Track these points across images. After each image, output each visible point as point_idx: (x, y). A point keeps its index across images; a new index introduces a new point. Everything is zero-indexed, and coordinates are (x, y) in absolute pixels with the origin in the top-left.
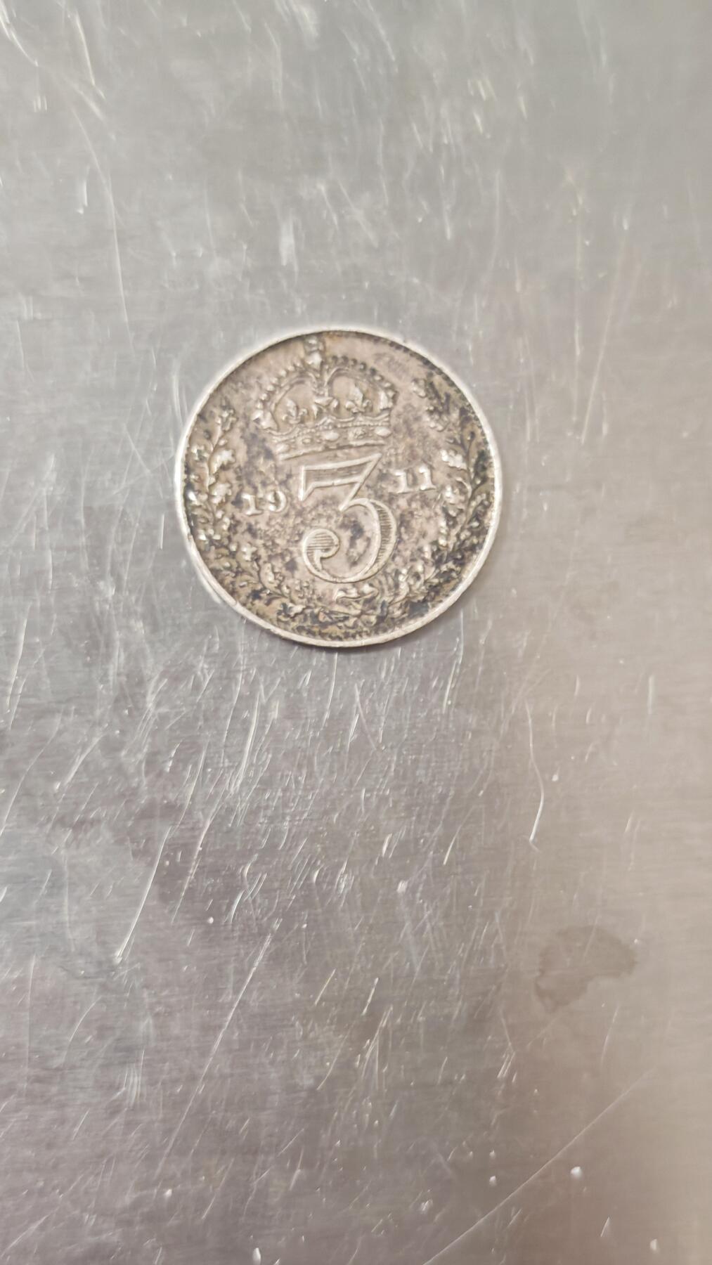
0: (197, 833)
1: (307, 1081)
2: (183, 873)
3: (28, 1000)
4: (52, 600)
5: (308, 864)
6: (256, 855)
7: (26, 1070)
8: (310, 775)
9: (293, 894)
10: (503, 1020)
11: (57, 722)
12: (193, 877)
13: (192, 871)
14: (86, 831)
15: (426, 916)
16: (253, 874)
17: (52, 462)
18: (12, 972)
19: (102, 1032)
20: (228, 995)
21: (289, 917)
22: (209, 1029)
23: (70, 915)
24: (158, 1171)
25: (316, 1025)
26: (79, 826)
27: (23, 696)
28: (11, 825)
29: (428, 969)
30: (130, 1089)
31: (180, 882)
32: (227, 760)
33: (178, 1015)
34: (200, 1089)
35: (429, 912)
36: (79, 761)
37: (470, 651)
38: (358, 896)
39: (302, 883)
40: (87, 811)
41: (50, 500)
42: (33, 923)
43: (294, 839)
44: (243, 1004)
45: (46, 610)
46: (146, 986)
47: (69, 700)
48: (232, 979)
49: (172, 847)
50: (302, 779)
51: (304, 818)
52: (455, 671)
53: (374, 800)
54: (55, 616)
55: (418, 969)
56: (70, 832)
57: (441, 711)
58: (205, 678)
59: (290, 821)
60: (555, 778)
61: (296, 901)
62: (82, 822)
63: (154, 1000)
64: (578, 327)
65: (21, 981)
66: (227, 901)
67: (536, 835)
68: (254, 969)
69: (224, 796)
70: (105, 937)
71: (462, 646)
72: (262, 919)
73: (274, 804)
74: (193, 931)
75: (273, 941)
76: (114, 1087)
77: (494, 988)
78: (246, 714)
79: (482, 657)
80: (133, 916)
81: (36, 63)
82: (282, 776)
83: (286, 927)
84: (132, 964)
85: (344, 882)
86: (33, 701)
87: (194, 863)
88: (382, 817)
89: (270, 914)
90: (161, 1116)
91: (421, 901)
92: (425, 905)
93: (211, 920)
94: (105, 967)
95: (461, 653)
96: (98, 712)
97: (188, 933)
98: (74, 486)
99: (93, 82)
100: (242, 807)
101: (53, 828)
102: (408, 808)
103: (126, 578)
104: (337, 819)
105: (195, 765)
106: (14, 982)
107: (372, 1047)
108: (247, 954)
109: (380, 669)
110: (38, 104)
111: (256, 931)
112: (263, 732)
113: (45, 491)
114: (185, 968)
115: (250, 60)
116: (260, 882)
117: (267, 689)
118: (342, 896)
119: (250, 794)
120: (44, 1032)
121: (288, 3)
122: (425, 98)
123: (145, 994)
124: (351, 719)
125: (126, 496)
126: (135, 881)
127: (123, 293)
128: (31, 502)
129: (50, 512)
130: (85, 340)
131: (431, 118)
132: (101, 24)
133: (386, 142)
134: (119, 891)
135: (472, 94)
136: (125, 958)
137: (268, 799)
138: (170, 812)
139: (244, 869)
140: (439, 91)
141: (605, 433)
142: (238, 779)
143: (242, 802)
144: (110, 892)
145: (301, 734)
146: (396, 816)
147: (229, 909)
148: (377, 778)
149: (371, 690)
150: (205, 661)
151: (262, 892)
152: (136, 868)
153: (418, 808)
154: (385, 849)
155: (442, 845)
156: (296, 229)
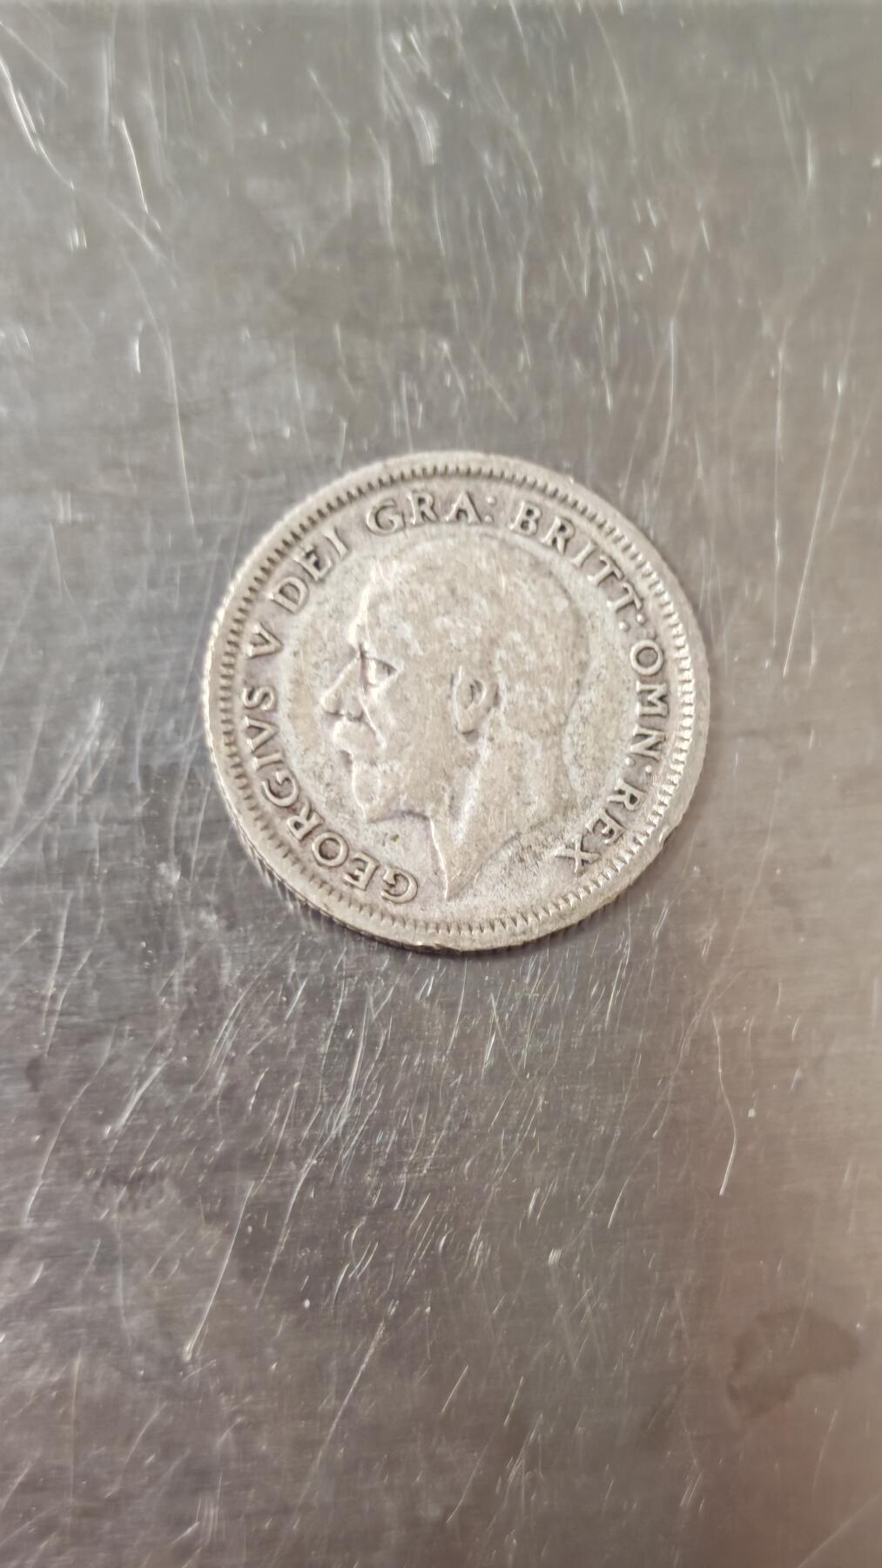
0: (288, 1189)
1: (433, 1512)
2: (272, 1242)
3: (73, 1410)
4: (99, 888)
5: (432, 1228)
6: (364, 1218)
7: (71, 1501)
8: (433, 1112)
9: (412, 1268)
10: (686, 1431)
11: (106, 1049)
12: (283, 1248)
13: (283, 1239)
14: (145, 1189)
15: (585, 1295)
16: (361, 1240)
17: (98, 709)
18: (51, 1373)
19: (167, 1452)
20: (329, 1401)
22: (305, 1445)
23: (125, 1299)
25: (444, 1439)
26: (134, 1183)
27: (62, 1014)
28: (49, 1181)
29: (589, 1364)
30: (204, 1524)
31: (267, 1253)
32: (325, 1094)
33: (265, 1427)
34: (295, 1525)
35: (588, 1291)
36: (136, 1097)
37: (639, 948)
38: (497, 1270)
39: (424, 1253)
40: (147, 1162)
41: (96, 757)
42: (78, 1309)
43: (415, 1194)
44: (349, 1412)
45: (92, 902)
46: (226, 1389)
47: (122, 1018)
48: (335, 1379)
49: (255, 1206)
50: (423, 1117)
51: (425, 1168)
52: (620, 974)
53: (517, 1145)
54: (102, 911)
55: (575, 1364)
56: (124, 1190)
57: (603, 1024)
58: (297, 989)
59: (408, 1173)
60: (752, 1113)
61: (417, 1276)
62: (140, 1177)
63: (234, 1408)
64: (778, 525)
65: (64, 1385)
66: (328, 1278)
67: (727, 1189)
68: (363, 1366)
69: (322, 1141)
70: (169, 1323)
71: (628, 943)
72: (374, 1300)
73: (388, 1150)
74: (284, 1318)
75: (385, 1331)
76: (182, 1523)
77: (674, 1389)
78: (350, 1034)
79: (655, 957)
80: (207, 1298)
81: (72, 186)
82: (398, 1114)
83: (402, 1314)
84: (206, 1361)
85: (478, 1251)
86: (75, 1019)
87: (284, 1230)
88: (528, 1166)
89: (383, 1294)
90: (244, 1559)
91: (579, 1275)
93: (307, 1303)
94: (173, 1364)
95: (628, 952)
96: (160, 1033)
97: (277, 1322)
98: (127, 739)
99: (146, 208)
100: (345, 1154)
101: (103, 1185)
102: (563, 1155)
103: (194, 858)
104: (471, 1168)
105: (287, 1101)
106: (53, 1387)
107: (516, 1469)
108: (353, 1347)
111: (365, 1316)
112: (374, 1056)
113: (88, 747)
114: (274, 1366)
115: (349, 179)
116: (370, 1252)
117: (377, 1003)
118: (476, 1269)
119: (356, 1138)
120: (94, 1452)
121: (399, 103)
122: (577, 225)
123: (223, 1400)
124: (486, 1039)
125: (194, 751)
126: (209, 1253)
127: (187, 486)
128: (72, 759)
129: (96, 774)
130: (139, 550)
131: (585, 252)
132: (155, 130)
133: (527, 283)
134: (185, 1266)
135: (639, 217)
136: (198, 1354)
137: (380, 1144)
138: (253, 1162)
139: (349, 1236)
140: (595, 216)
141: (813, 661)
142: (339, 1119)
143: (345, 1149)
144: (176, 1267)
145: (421, 1059)
146: (546, 1164)
147: (330, 1288)
148: (521, 1117)
149: (511, 1001)
150: (297, 966)
151: (372, 1266)
152: (210, 1235)
153: (573, 1154)
154: (531, 1207)
155: (606, 1201)
156: (411, 400)
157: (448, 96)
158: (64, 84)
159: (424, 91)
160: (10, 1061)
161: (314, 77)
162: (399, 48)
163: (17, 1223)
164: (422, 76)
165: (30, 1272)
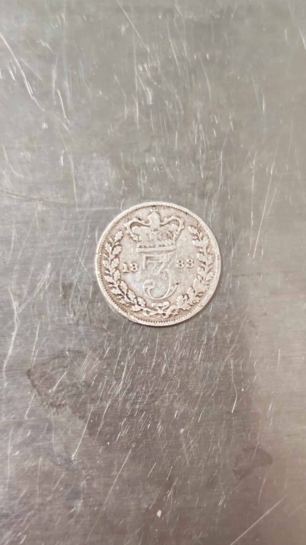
0: (103, 409)
1: (145, 506)
2: (99, 425)
3: (39, 474)
4: (49, 319)
5: (146, 421)
6: (126, 418)
7: (38, 501)
8: (147, 387)
9: (140, 433)
10: (221, 483)
11: (50, 367)
12: (101, 427)
13: (102, 424)
14: (61, 408)
15: (191, 442)
16: (125, 425)
17: (49, 265)
18: (32, 463)
19: (67, 486)
20: (115, 472)
21: (138, 442)
22: (107, 485)
23: (55, 441)
24: (88, 540)
25: (148, 484)
26: (59, 406)
27: (37, 356)
28: (33, 406)
29: (192, 463)
30: (77, 508)
31: (96, 428)
32: (115, 381)
33: (95, 480)
34: (104, 509)
35: (192, 441)
36: (59, 381)
37: (209, 339)
38: (165, 434)
39: (143, 429)
40: (61, 400)
41: (48, 280)
42: (41, 444)
43: (141, 411)
44: (120, 476)
45: (46, 323)
46: (84, 468)
47: (55, 358)
48: (116, 466)
49: (94, 414)
50: (144, 388)
51: (144, 404)
52: (203, 347)
53: (172, 397)
54: (50, 326)
55: (188, 463)
56: (55, 409)
57: (198, 361)
58: (107, 350)
59: (139, 405)
60: (243, 390)
61: (141, 436)
63: (86, 474)
64: (252, 213)
65: (36, 466)
66: (115, 436)
67: (234, 411)
68: (125, 462)
69: (114, 395)
70: (68, 449)
71: (206, 337)
72: (128, 443)
73: (133, 398)
74: (102, 447)
75: (132, 452)
76: (71, 507)
77: (217, 471)
78: (122, 363)
79: (213, 341)
80: (79, 441)
81: (44, 110)
82: (136, 387)
83: (137, 447)
84: (78, 460)
85: (160, 428)
86: (41, 358)
87: (102, 421)
88: (175, 404)
89: (131, 441)
90: (88, 519)
91: (189, 436)
92: (191, 438)
93: (108, 443)
94: (68, 461)
95: (205, 340)
96: (66, 363)
97: (99, 449)
98: (58, 275)
99: (65, 117)
100: (120, 399)
101: (49, 407)
102: (185, 400)
103: (77, 310)
104: (158, 404)
105: (103, 383)
106: (33, 467)
107: (170, 493)
108: (122, 456)
109: (174, 346)
110: (45, 126)
111: (126, 447)
112: (129, 370)
113: (46, 277)
114: (98, 462)
115: (126, 108)
116: (127, 429)
117: (131, 354)
118: (159, 434)
119: (124, 394)
120: (44, 486)
121: (141, 85)
122: (194, 123)
123: (83, 472)
124: (163, 365)
125: (77, 279)
126: (80, 428)
127: (77, 200)
128: (41, 281)
129: (48, 285)
130: (62, 219)
131: (196, 131)
132: (69, 94)
133: (179, 140)
134: (73, 432)
135: (212, 121)
136: (76, 458)
137: (131, 396)
138: (93, 401)
139: (121, 423)
140: (199, 120)
141: (262, 254)
142: (119, 388)
143: (121, 397)
144: (70, 432)
145: (143, 371)
146: (180, 403)
147: (115, 439)
148: (173, 389)
149: (171, 354)
150: (107, 343)
151: (128, 432)
152: (80, 423)
153: (188, 400)
154: (175, 415)
155: (198, 415)
156: (143, 176)
157: (156, 84)
158: (42, 79)
159: (148, 83)
160: (22, 370)
161: (116, 78)
162: (141, 69)
163: (23, 418)
164: (148, 78)
165: (27, 433)
